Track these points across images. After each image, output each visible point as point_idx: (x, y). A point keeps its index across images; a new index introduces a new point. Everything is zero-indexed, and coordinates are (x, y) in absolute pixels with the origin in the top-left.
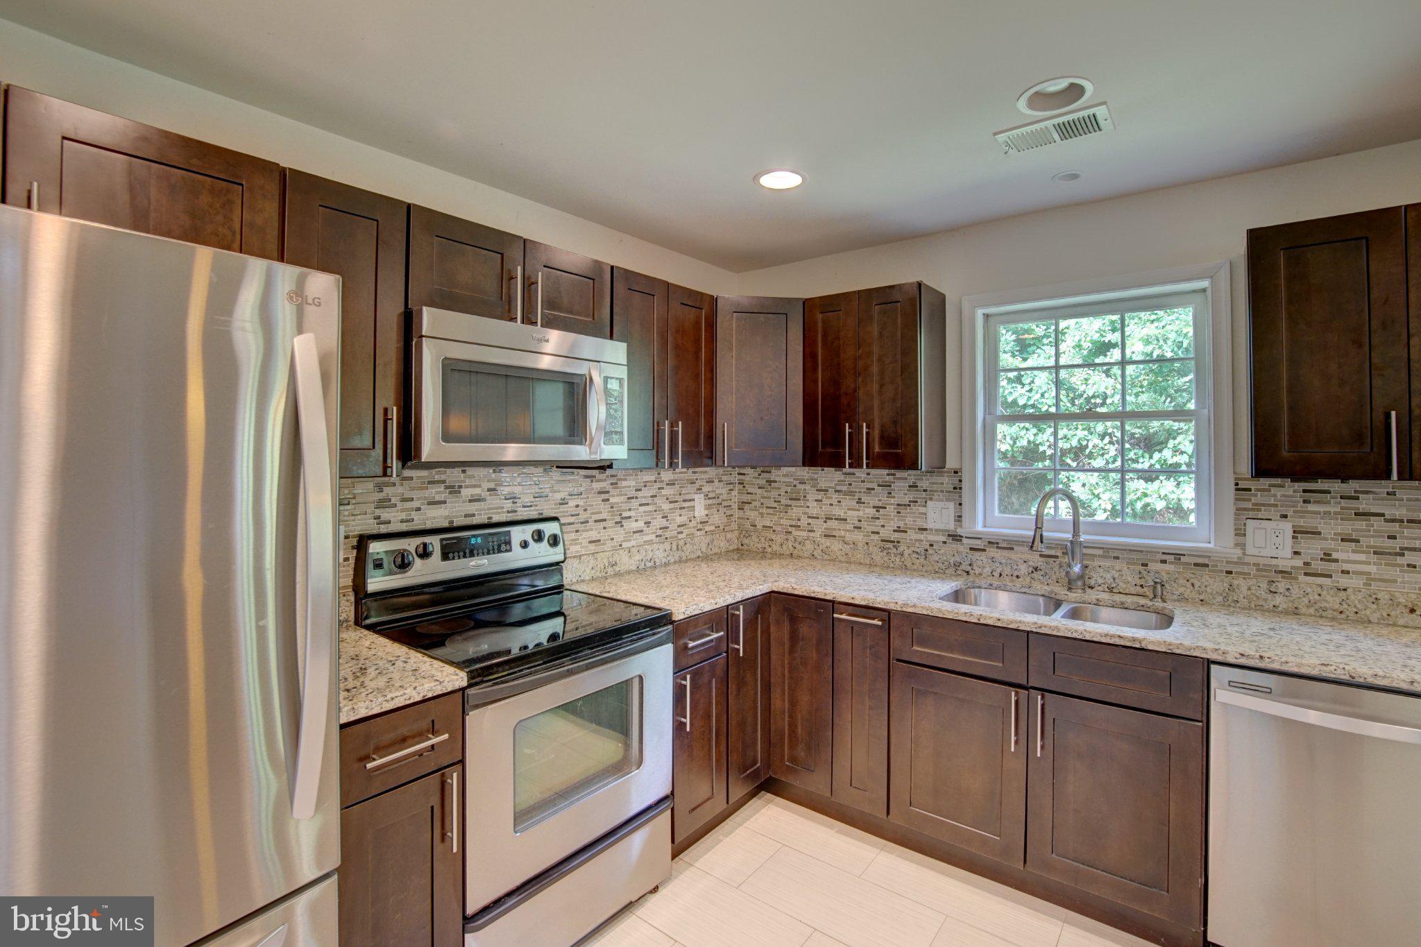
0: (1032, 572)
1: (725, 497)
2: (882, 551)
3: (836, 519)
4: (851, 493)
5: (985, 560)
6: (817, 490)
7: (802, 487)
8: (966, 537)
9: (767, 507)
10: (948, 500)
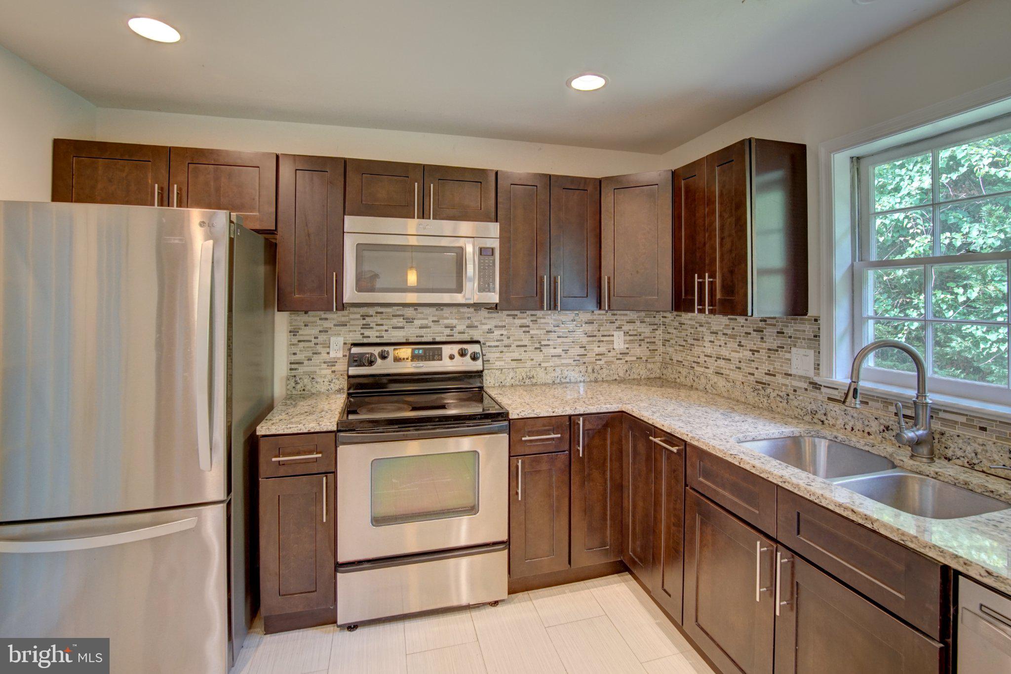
0: (884, 431)
1: (648, 335)
2: (753, 392)
3: (723, 359)
4: (733, 337)
5: (838, 412)
6: (711, 333)
7: (700, 329)
8: (825, 386)
9: (679, 345)
10: (809, 348)
